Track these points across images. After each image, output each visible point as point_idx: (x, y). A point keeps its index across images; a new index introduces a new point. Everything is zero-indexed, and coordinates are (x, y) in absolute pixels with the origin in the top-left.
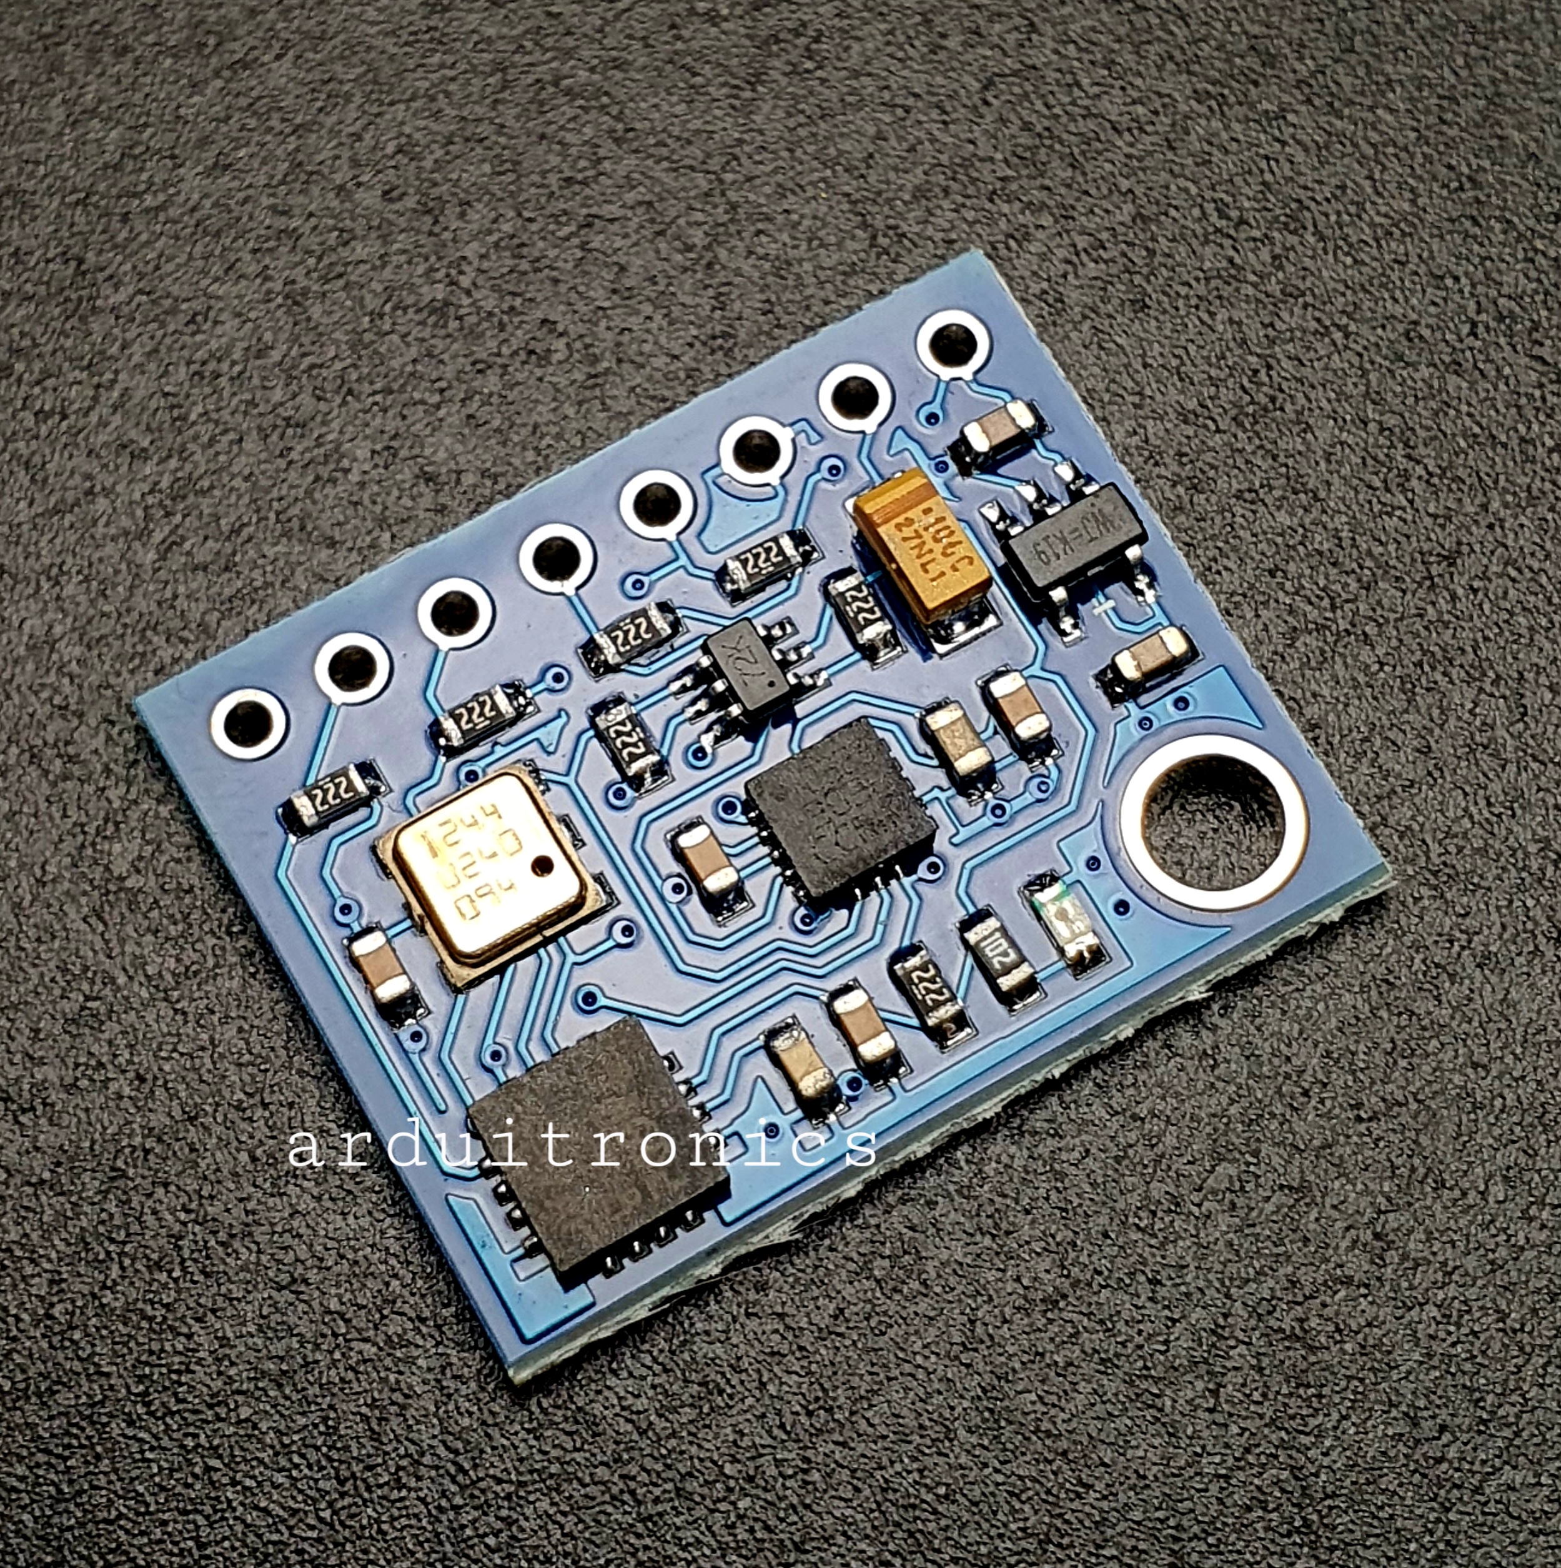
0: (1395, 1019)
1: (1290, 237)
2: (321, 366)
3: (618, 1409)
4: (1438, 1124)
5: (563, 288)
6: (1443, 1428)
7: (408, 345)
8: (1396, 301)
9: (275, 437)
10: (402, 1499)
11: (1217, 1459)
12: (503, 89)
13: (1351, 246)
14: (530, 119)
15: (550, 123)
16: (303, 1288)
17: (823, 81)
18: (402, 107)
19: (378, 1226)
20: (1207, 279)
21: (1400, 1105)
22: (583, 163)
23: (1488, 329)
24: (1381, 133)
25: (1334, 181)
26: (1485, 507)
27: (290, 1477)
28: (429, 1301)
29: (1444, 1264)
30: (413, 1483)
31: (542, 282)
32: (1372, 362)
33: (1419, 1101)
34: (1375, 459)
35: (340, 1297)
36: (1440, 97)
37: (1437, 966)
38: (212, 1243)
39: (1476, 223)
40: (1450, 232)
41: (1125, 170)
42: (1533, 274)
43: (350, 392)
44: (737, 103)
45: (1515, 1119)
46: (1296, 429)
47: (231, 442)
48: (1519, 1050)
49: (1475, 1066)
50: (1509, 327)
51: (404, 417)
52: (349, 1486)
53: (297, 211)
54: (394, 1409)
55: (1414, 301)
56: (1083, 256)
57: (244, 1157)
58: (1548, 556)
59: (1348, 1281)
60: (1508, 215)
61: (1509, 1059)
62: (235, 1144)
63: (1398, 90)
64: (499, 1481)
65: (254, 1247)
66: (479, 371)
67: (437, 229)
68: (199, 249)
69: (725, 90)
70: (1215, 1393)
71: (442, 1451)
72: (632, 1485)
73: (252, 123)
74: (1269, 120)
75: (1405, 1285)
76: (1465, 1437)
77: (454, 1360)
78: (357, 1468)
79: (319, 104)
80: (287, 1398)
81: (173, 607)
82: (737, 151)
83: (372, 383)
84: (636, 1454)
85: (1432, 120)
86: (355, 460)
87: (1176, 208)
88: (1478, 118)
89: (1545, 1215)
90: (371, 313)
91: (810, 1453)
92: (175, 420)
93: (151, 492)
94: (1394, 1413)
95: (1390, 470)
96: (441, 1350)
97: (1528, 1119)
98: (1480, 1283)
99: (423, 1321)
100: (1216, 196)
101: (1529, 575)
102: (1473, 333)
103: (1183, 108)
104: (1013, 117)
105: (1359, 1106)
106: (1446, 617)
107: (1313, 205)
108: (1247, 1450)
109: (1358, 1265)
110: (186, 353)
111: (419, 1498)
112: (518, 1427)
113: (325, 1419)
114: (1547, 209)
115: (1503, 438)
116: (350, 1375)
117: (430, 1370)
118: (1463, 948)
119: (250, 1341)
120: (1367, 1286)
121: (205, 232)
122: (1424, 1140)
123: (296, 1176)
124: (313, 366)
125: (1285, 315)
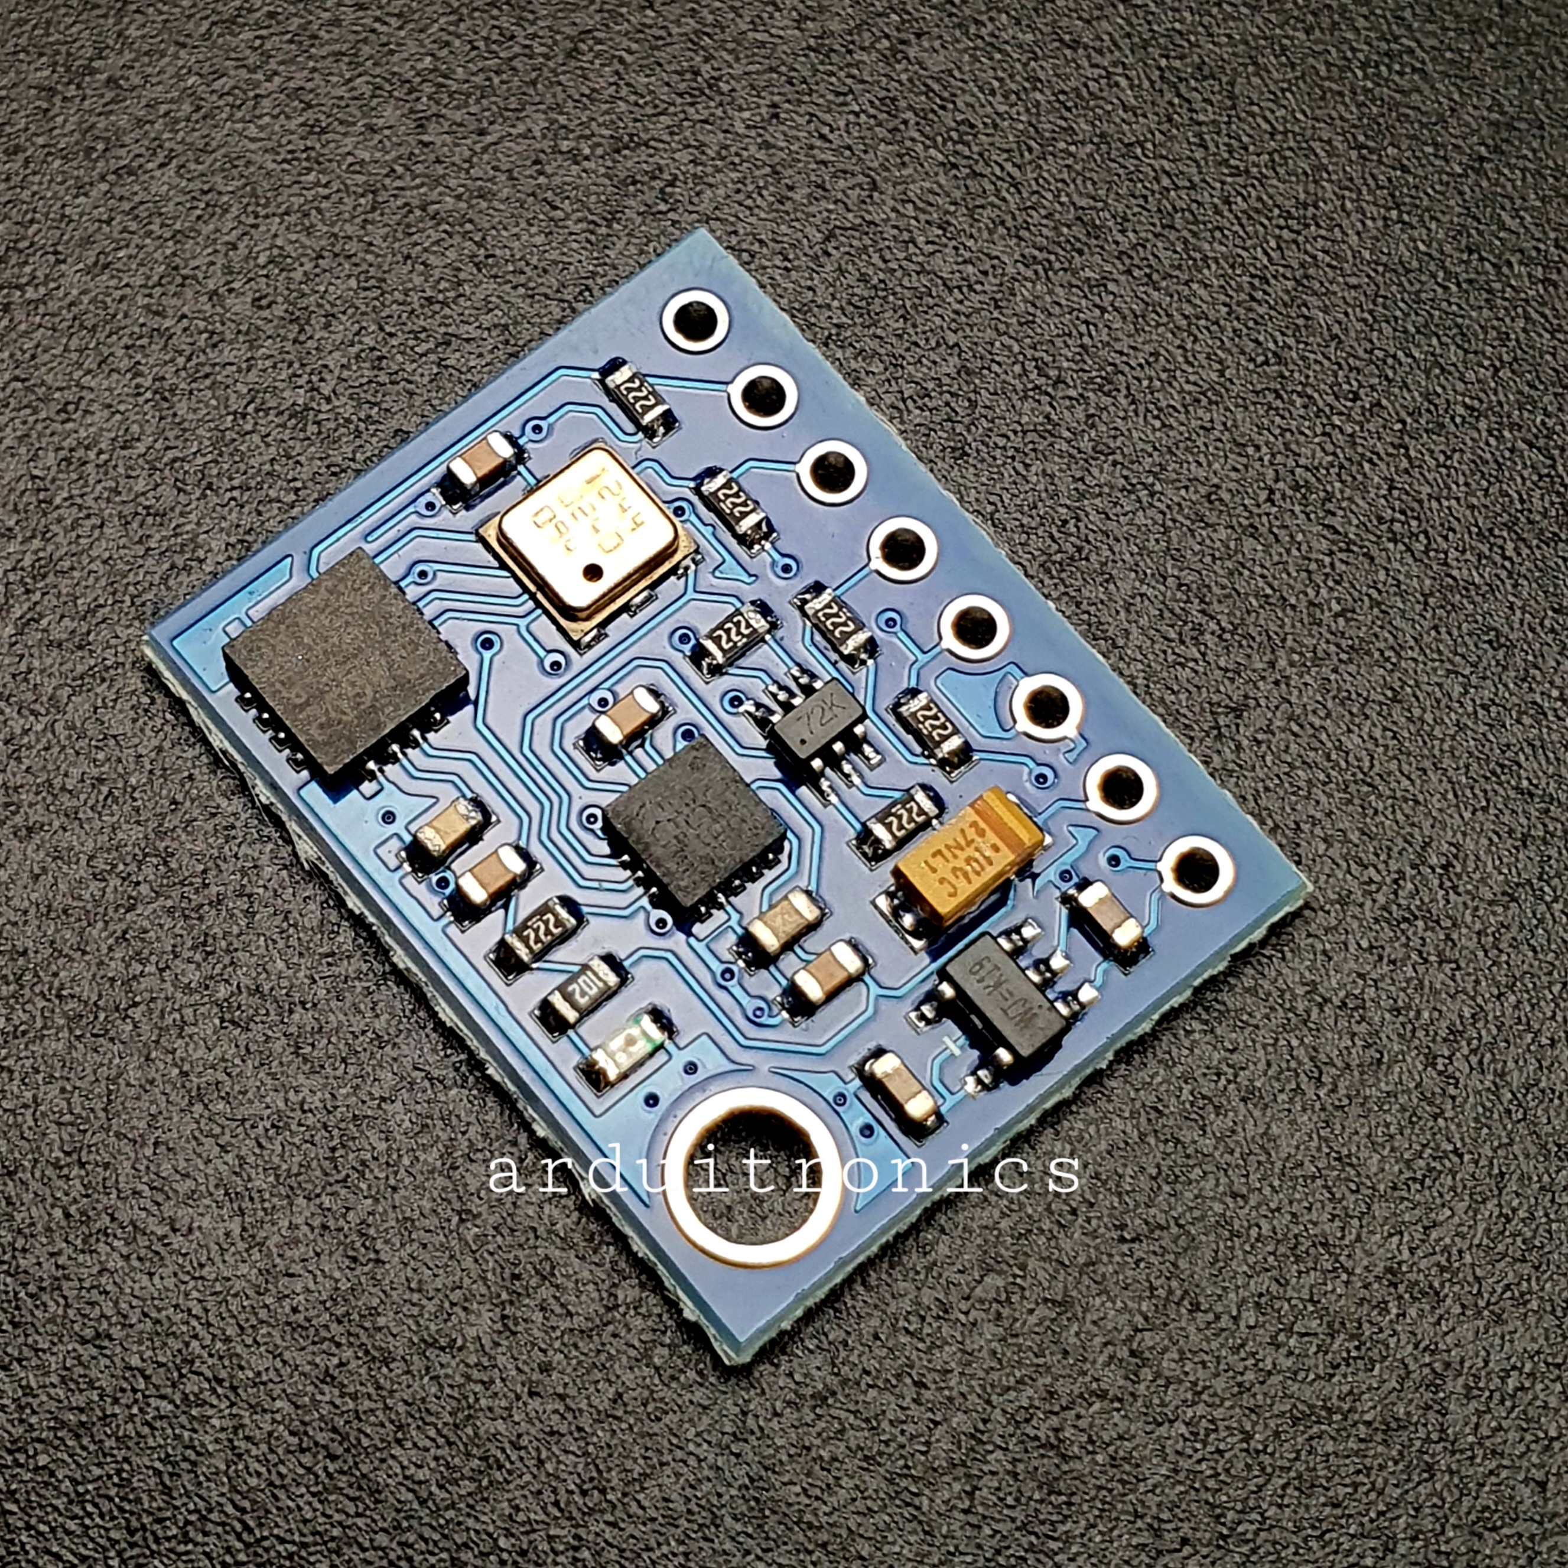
0: (1161, 1146)
1: (1104, 398)
2: (183, 460)
3: (400, 1478)
4: (1197, 1249)
5: (418, 401)
6: (1185, 1541)
7: (268, 445)
8: (1200, 464)
9: (135, 525)
10: (187, 1553)
11: (969, 1559)
12: (373, 209)
13: (1160, 410)
14: (396, 240)
15: (416, 244)
16: (106, 1343)
17: (674, 223)
18: (277, 220)
19: (183, 1287)
20: (1025, 432)
21: (1162, 1228)
22: (443, 285)
23: (1284, 497)
24: (1195, 306)
25: (1148, 348)
26: (1272, 664)
27: (83, 1525)
28: (227, 1363)
29: (1195, 1384)
30: (200, 1538)
31: (398, 393)
32: (1174, 521)
33: (1180, 1226)
34: (1172, 612)
35: (141, 1354)
36: (1252, 276)
37: (1204, 1097)
38: (22, 1295)
39: (1279, 396)
40: (1254, 404)
41: (953, 326)
42: (1329, 448)
43: (209, 486)
44: (593, 238)
45: (1270, 1248)
46: (1099, 579)
47: (94, 527)
48: (1276, 1183)
49: (1234, 1195)
50: (1304, 496)
51: (259, 513)
52: (138, 1537)
53: (170, 312)
54: (185, 1465)
55: (1216, 466)
56: (909, 403)
57: (58, 1213)
58: (1328, 715)
59: (1102, 1395)
60: (1309, 390)
61: (1267, 1191)
62: (50, 1200)
63: (1214, 267)
64: (282, 1541)
65: (62, 1301)
66: (334, 474)
67: (302, 338)
68: (74, 343)
69: (584, 225)
70: (971, 1495)
71: (229, 1509)
72: (410, 1552)
73: (133, 226)
74: (1090, 287)
75: (1156, 1401)
76: (1205, 1551)
77: (247, 1421)
78: (146, 1520)
79: (199, 212)
80: (84, 1448)
81: (26, 680)
82: (590, 282)
83: (230, 479)
84: (415, 1523)
85: (1243, 296)
86: (210, 550)
87: (999, 364)
88: (1286, 298)
89: (1292, 1342)
90: (235, 413)
91: (582, 1532)
92: (40, 502)
93: (14, 569)
94: (1139, 1524)
95: (1185, 623)
96: (234, 1411)
97: (1282, 1249)
98: (1227, 1404)
99: (220, 1382)
100: (1037, 355)
101: (1311, 731)
102: (1270, 500)
103: (1010, 270)
104: (850, 268)
105: (1123, 1227)
106: (1231, 766)
107: (1127, 369)
108: (998, 1552)
109: (1113, 1380)
110: (56, 439)
111: (205, 1553)
112: (303, 1490)
113: (119, 1472)
114: (1346, 387)
115: (1293, 601)
116: (146, 1430)
117: (223, 1429)
118: (1229, 1082)
119: (52, 1391)
120: (1120, 1400)
121: (82, 326)
122: (1182, 1263)
123: (107, 1235)
124: (174, 460)
125: (1095, 471)
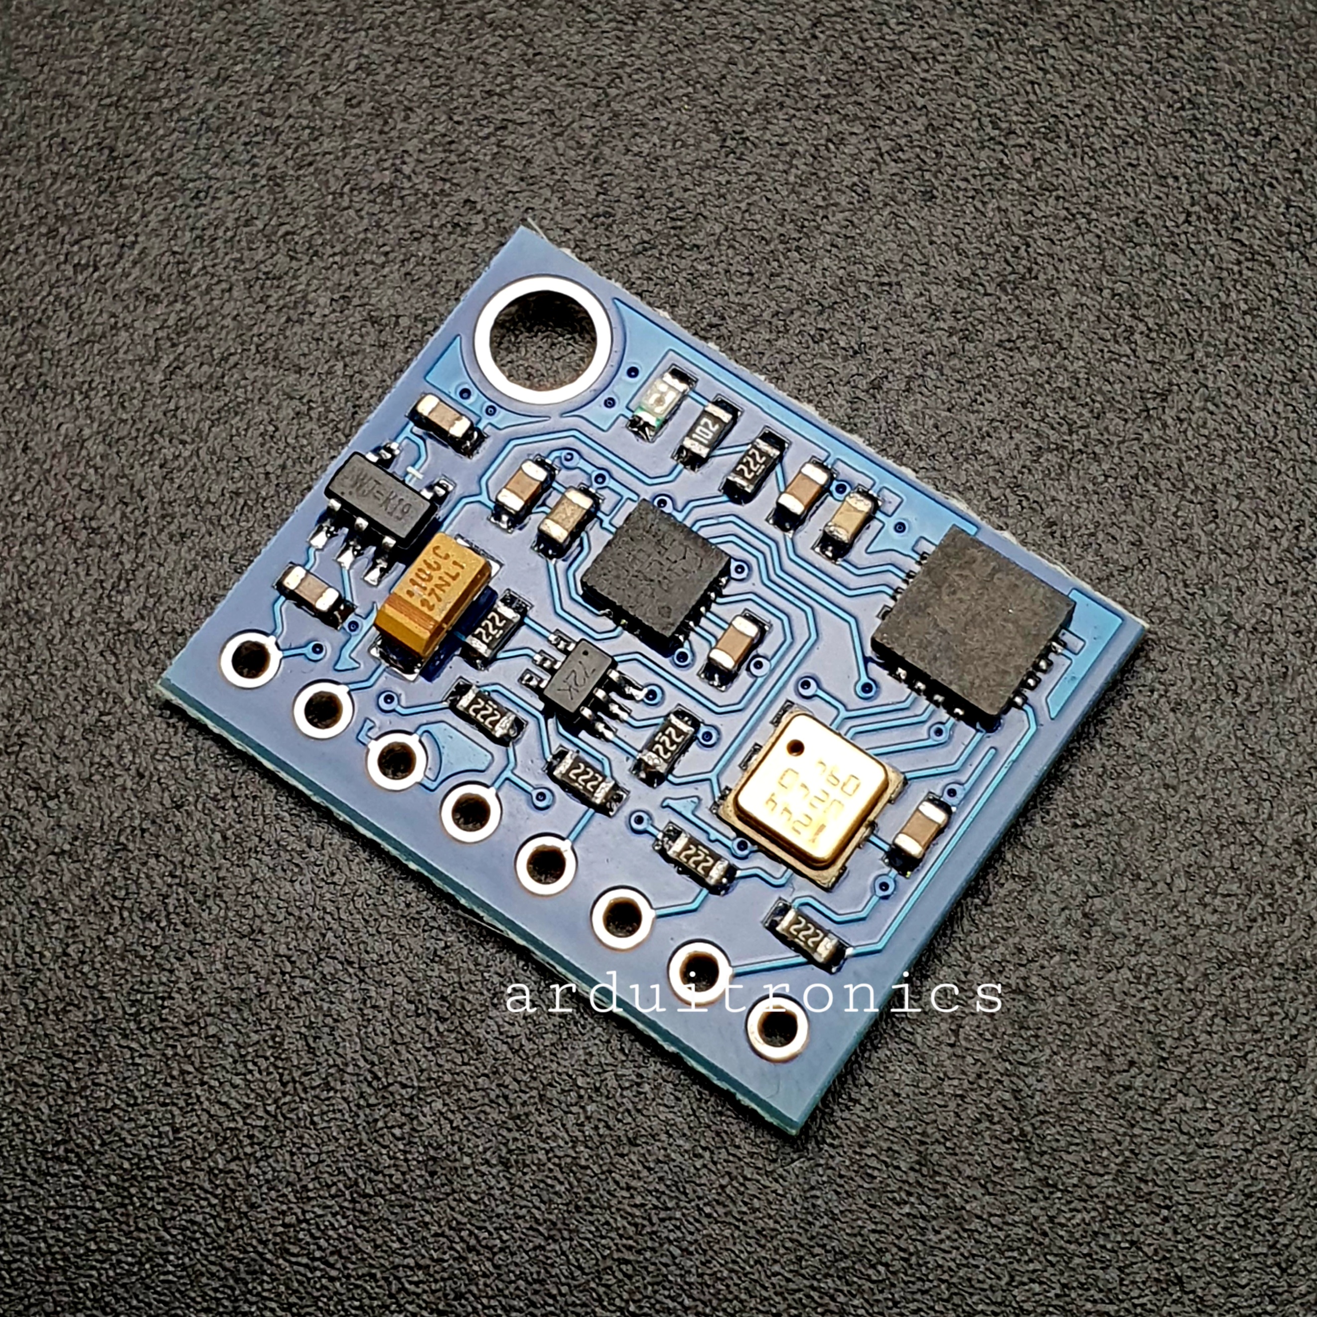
0: (1106, 750)
1: (1047, 144)
2: (294, 233)
3: (497, 1034)
4: (1136, 830)
5: (482, 176)
6: (1132, 1063)
7: (362, 218)
8: (1129, 195)
9: (257, 288)
10: (328, 1099)
11: (956, 1082)
12: (442, 20)
13: (1094, 151)
14: (460, 45)
15: (476, 47)
16: (259, 937)
17: (688, 19)
18: (363, 33)
19: (319, 891)
20: (982, 176)
21: (1106, 815)
22: (500, 79)
23: (1199, 218)
24: (1122, 64)
25: (1084, 101)
26: (1192, 356)
27: (246, 1080)
28: (355, 948)
29: (1137, 938)
30: (339, 1086)
31: (466, 171)
32: (1107, 242)
33: (1122, 813)
34: (1107, 317)
35: (287, 944)
36: (1170, 37)
37: (1140, 709)
38: (191, 901)
39: (1193, 135)
40: (1173, 142)
41: (921, 91)
42: (1237, 176)
43: (316, 253)
44: (621, 34)
45: (1198, 828)
46: (1047, 293)
47: (223, 291)
48: (1201, 775)
49: (1167, 786)
50: (1216, 217)
51: (357, 274)
52: (290, 1088)
53: (278, 113)
54: (326, 1030)
55: (1143, 196)
56: (886, 157)
57: (217, 837)
58: (1239, 395)
59: (1062, 949)
60: (1218, 129)
61: (1194, 782)
62: (211, 826)
63: (1137, 31)
64: (404, 1086)
65: (222, 905)
66: (416, 239)
67: (386, 129)
68: (204, 141)
69: (613, 24)
70: (956, 1033)
71: (362, 1063)
72: (506, 1092)
73: (247, 45)
74: (1035, 54)
75: (1106, 953)
76: (1148, 1070)
77: (373, 994)
78: (296, 1074)
79: (298, 31)
80: (245, 1020)
81: (175, 416)
82: (620, 71)
83: (333, 247)
84: (509, 1068)
85: (1162, 54)
86: (318, 306)
87: (960, 121)
88: (1198, 54)
89: (1217, 902)
90: (333, 193)
91: (641, 1071)
92: (180, 273)
93: (161, 328)
94: (1094, 1050)
95: (1119, 326)
96: (363, 986)
97: (1206, 828)
98: (1164, 953)
99: (350, 963)
100: (992, 111)
101: (1223, 409)
102: (1187, 221)
103: (967, 42)
104: (835, 48)
105: (1075, 815)
106: (1158, 441)
107: (1066, 120)
108: (979, 1076)
109: (1070, 937)
110: (190, 220)
111: (344, 1098)
112: (419, 1045)
113: (273, 1037)
114: (1249, 125)
115: (1208, 304)
116: (294, 1004)
117: (354, 1001)
118: (1161, 696)
119: (218, 977)
120: (1076, 953)
121: (209, 129)
122: (1125, 843)
123: (257, 852)
124: (287, 233)
125: (1042, 205)
